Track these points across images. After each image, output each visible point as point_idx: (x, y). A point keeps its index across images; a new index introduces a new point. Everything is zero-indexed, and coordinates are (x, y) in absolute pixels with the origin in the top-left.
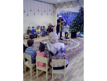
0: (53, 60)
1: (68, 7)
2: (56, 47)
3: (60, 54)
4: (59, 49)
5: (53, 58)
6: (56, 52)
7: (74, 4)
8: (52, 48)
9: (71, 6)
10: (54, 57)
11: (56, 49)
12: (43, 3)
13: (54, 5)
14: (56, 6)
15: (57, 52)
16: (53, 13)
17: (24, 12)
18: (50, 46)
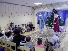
1: (44, 9)
2: (54, 39)
3: (57, 44)
4: (56, 40)
7: (49, 6)
8: (51, 40)
9: (46, 8)
10: (53, 46)
11: (54, 40)
12: (25, 7)
13: (33, 7)
14: (35, 8)
15: (55, 43)
16: (32, 14)
17: (12, 14)
18: (49, 38)
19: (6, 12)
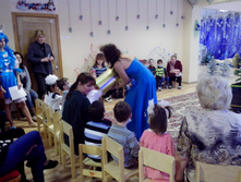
0: (198, 164)
2: (216, 125)
3: (226, 149)
4: (226, 131)
5: (202, 159)
6: (213, 141)
11: (217, 130)
15: (219, 142)
16: (181, 22)
17: (100, 23)
18: (195, 118)
19: (81, 17)
